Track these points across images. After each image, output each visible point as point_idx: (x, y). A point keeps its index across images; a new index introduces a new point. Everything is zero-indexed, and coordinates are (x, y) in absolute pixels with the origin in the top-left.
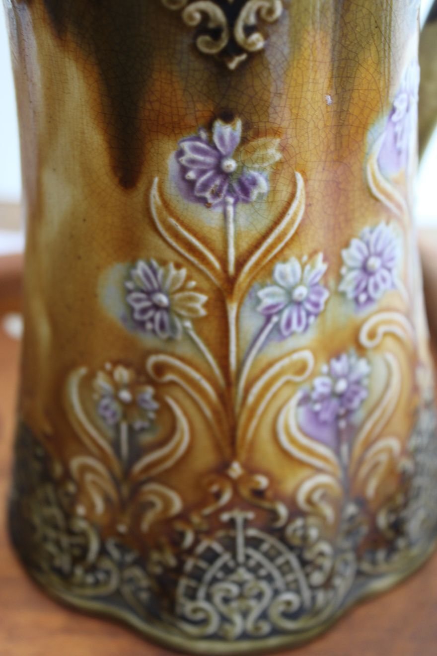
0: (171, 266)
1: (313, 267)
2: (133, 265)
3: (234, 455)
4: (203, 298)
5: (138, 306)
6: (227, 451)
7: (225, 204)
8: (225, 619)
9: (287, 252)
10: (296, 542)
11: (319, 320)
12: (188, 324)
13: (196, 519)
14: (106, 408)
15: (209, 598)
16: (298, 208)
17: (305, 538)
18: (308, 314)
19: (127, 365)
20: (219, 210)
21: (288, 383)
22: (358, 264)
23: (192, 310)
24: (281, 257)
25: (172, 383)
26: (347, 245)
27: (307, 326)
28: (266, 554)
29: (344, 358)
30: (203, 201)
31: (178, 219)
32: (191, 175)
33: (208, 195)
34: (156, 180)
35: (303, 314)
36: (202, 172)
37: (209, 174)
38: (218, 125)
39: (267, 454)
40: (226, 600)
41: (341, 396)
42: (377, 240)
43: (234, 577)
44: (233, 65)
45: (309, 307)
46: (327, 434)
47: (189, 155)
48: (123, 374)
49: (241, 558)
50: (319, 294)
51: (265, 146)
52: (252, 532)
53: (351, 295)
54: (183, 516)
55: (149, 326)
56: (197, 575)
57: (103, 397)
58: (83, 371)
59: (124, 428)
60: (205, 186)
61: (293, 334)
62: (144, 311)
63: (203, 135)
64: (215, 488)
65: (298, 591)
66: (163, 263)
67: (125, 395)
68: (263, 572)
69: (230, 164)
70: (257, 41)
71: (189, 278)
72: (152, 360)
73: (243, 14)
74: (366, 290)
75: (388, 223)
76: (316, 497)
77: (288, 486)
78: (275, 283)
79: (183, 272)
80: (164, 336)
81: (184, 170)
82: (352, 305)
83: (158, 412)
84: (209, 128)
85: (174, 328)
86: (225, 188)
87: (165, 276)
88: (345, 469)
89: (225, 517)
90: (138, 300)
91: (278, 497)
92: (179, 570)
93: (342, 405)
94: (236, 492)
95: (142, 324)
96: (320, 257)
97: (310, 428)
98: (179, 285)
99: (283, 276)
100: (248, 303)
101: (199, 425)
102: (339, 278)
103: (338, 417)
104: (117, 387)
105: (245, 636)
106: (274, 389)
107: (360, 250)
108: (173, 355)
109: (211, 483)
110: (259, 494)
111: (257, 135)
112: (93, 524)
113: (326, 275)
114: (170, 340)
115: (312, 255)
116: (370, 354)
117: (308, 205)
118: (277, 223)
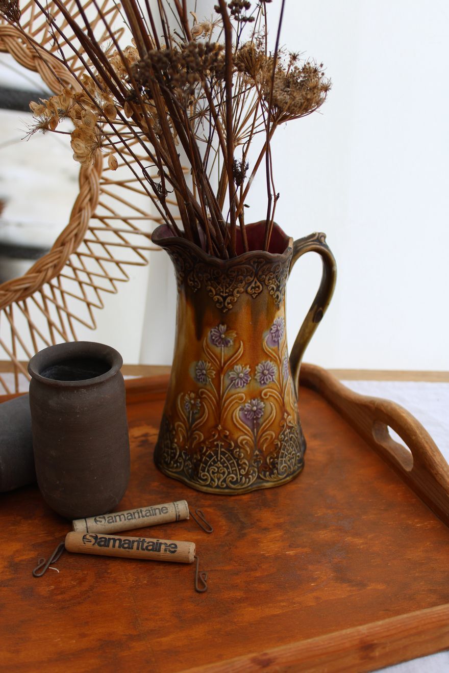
0: (207, 362)
1: (246, 369)
2: (198, 362)
3: (220, 423)
4: (214, 372)
5: (198, 374)
6: (218, 421)
7: (221, 346)
8: (212, 480)
9: (238, 362)
10: (237, 456)
11: (247, 385)
12: (210, 380)
13: (207, 443)
14: (187, 406)
15: (208, 471)
16: (241, 350)
17: (239, 456)
18: (244, 382)
19: (194, 393)
20: (220, 348)
21: (237, 402)
22: (261, 371)
23: (212, 376)
24: (236, 363)
25: (205, 398)
26: (257, 365)
27: (244, 386)
28: (226, 458)
29: (256, 400)
30: (216, 345)
31: (209, 349)
32: (213, 338)
33: (217, 343)
34: (205, 339)
35: (242, 382)
36: (216, 337)
37: (218, 338)
38: (220, 325)
39: (229, 424)
40: (213, 473)
41: (255, 412)
42: (267, 365)
43: (217, 465)
44: (224, 311)
45: (244, 380)
46: (249, 423)
47: (213, 332)
48: (193, 395)
49: (219, 459)
50: (248, 377)
51: (232, 332)
52: (223, 450)
53: (258, 381)
54: (204, 442)
55: (201, 380)
56: (206, 463)
57: (187, 402)
58: (182, 394)
59: (191, 412)
60: (217, 341)
61: (239, 387)
62: (200, 375)
63: (217, 328)
64: (213, 433)
65: (236, 475)
66: (205, 361)
67: (192, 402)
68: (225, 465)
69: (223, 336)
70: (230, 306)
71: (211, 366)
72: (201, 390)
73: (227, 300)
74: (263, 380)
75: (271, 361)
76: (244, 442)
77: (236, 436)
78: (234, 371)
79: (210, 364)
80: (204, 383)
81: (212, 336)
82: (259, 384)
83: (200, 407)
84: (218, 326)
85: (206, 380)
86: (222, 342)
87: (206, 365)
88: (255, 438)
89: (215, 443)
90: (199, 372)
91: (232, 439)
92: (201, 461)
93: (255, 415)
94: (219, 435)
95: (199, 380)
96: (248, 366)
97: (243, 419)
98: (209, 368)
99: (236, 369)
100: (226, 376)
101: (211, 411)
102: (255, 375)
103: (253, 419)
104: (191, 399)
105: (218, 487)
106: (233, 403)
107: (261, 367)
108: (205, 389)
109: (212, 431)
110: (226, 437)
111: (230, 329)
112: (178, 445)
113: (250, 372)
114: (206, 384)
115: (246, 365)
116: (265, 401)
117: (244, 351)
118: (235, 353)
